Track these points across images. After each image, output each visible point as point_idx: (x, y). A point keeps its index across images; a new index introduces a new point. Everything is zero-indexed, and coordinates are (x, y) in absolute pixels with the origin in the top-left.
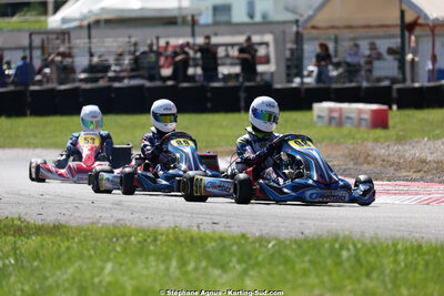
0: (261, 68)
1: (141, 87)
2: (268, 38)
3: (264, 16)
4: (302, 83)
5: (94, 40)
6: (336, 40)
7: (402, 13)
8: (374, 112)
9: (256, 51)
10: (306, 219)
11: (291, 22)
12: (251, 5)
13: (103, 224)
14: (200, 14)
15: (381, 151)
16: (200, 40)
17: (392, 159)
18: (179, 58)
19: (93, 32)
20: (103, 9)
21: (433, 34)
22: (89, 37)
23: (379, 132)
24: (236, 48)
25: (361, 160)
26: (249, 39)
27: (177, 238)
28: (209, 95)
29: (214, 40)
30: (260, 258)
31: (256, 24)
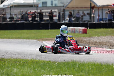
0: (54, 18)
1: (23, 23)
2: (56, 10)
3: (55, 5)
4: (65, 22)
5: (11, 11)
6: (74, 11)
7: (91, 4)
8: (83, 29)
9: (53, 14)
10: (65, 57)
11: (62, 6)
12: (52, 2)
13: (14, 58)
14: (39, 4)
15: (85, 39)
16: (39, 11)
17: (88, 41)
18: (33, 15)
19: (11, 9)
20: (14, 3)
21: (99, 10)
22: (10, 10)
23: (85, 35)
24: (48, 13)
25: (80, 42)
26: (51, 11)
27: (32, 62)
28: (41, 25)
29: (42, 11)
30: (54, 67)
31: (53, 7)
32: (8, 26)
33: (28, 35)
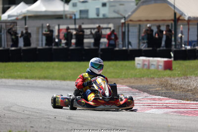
2: (112, 26)
3: (104, 15)
7: (175, 14)
8: (165, 62)
12: (98, 10)
20: (28, 11)
21: (188, 24)
31: (100, 19)
32: (22, 54)
33: (62, 73)
